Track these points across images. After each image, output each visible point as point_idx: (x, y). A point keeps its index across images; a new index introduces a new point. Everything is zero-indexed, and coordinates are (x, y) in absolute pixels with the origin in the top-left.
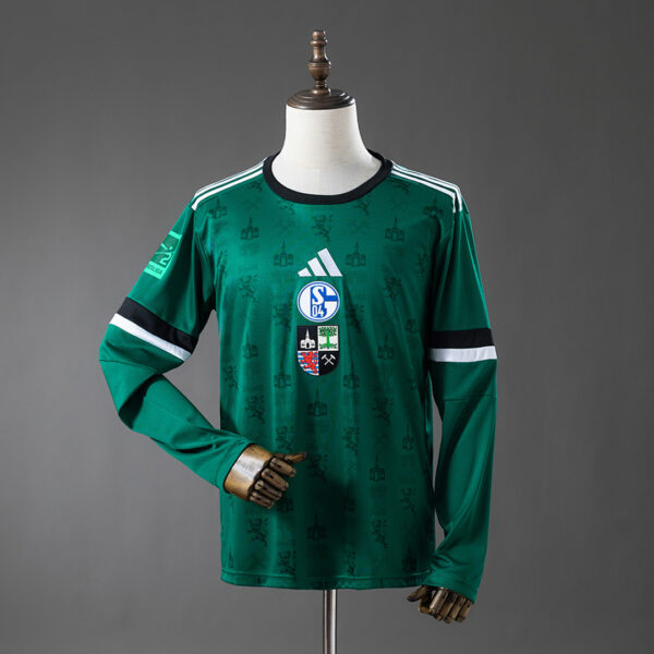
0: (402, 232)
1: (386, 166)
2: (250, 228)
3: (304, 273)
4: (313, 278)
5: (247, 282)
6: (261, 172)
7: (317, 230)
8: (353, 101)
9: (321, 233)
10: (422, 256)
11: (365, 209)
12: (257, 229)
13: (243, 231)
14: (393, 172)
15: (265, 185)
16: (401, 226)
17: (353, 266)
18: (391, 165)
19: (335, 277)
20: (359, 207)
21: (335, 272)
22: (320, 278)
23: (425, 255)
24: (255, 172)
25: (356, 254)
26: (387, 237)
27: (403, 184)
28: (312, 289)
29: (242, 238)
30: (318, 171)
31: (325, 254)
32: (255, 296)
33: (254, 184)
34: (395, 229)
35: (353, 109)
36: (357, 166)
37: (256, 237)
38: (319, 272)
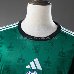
0: (64, 53)
1: (59, 28)
2: (11, 46)
3: (28, 67)
4: (31, 69)
5: (8, 67)
6: (17, 25)
7: (34, 51)
8: (51, 4)
9: (36, 52)
10: (70, 62)
11: (52, 44)
12: (13, 47)
13: (8, 47)
14: (62, 30)
15: (18, 31)
16: (64, 51)
17: (46, 66)
18: (60, 27)
19: (39, 70)
20: (50, 43)
21: (40, 68)
22: (34, 70)
23: (71, 61)
24: (15, 25)
25: (48, 61)
26: (59, 55)
27: (65, 35)
28: (30, 73)
29: (7, 50)
30: (37, 28)
31: (36, 60)
32: (10, 73)
33: (14, 29)
34: (62, 52)
35: (50, 6)
36: (50, 27)
37: (12, 50)
38: (33, 67)
